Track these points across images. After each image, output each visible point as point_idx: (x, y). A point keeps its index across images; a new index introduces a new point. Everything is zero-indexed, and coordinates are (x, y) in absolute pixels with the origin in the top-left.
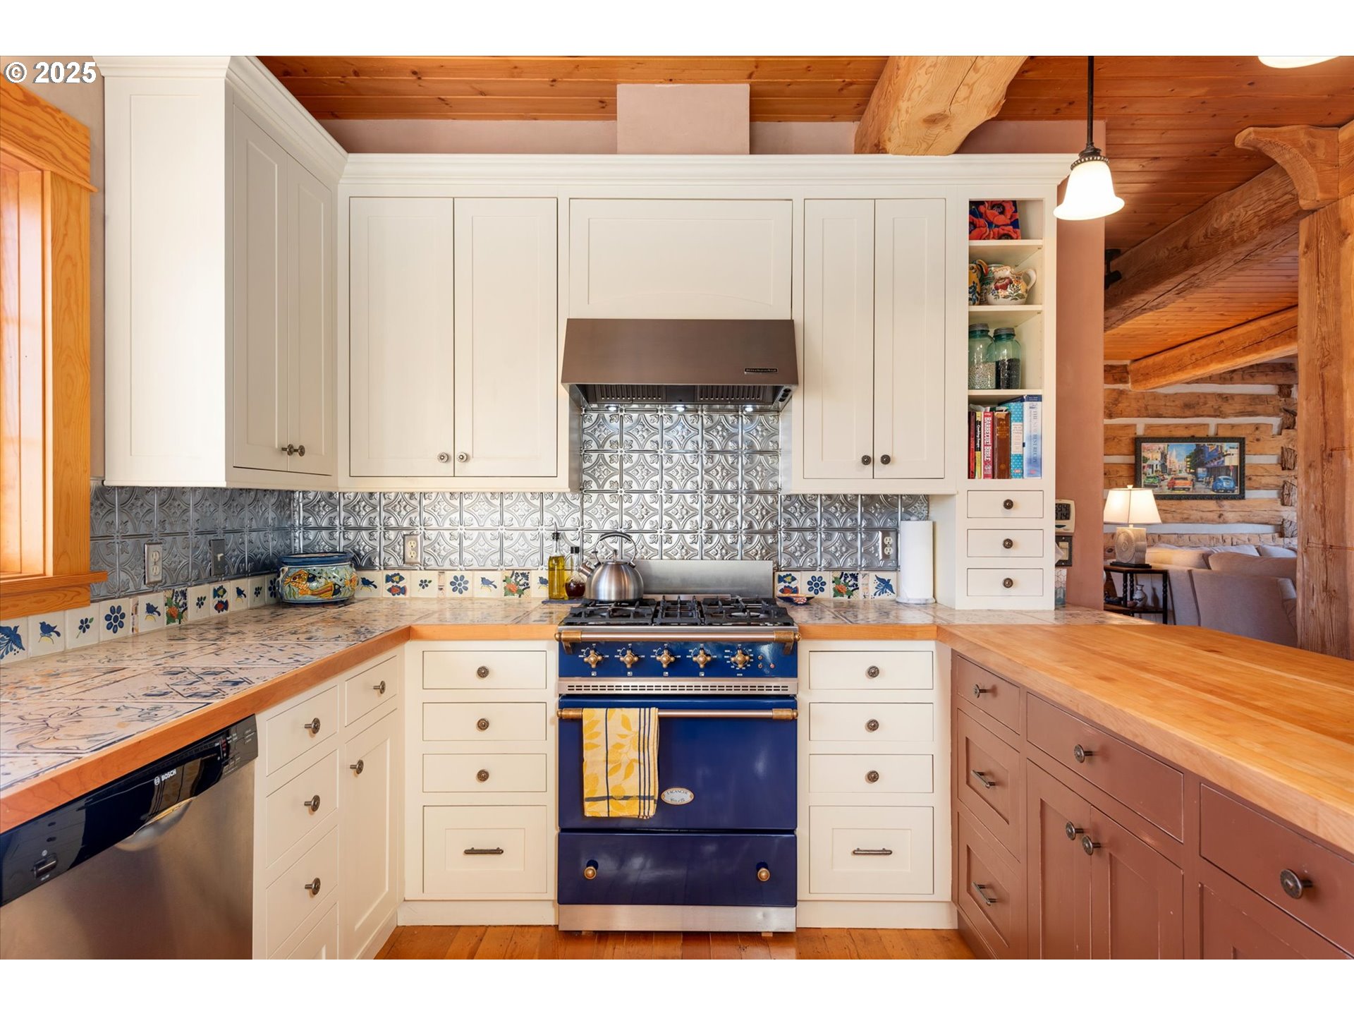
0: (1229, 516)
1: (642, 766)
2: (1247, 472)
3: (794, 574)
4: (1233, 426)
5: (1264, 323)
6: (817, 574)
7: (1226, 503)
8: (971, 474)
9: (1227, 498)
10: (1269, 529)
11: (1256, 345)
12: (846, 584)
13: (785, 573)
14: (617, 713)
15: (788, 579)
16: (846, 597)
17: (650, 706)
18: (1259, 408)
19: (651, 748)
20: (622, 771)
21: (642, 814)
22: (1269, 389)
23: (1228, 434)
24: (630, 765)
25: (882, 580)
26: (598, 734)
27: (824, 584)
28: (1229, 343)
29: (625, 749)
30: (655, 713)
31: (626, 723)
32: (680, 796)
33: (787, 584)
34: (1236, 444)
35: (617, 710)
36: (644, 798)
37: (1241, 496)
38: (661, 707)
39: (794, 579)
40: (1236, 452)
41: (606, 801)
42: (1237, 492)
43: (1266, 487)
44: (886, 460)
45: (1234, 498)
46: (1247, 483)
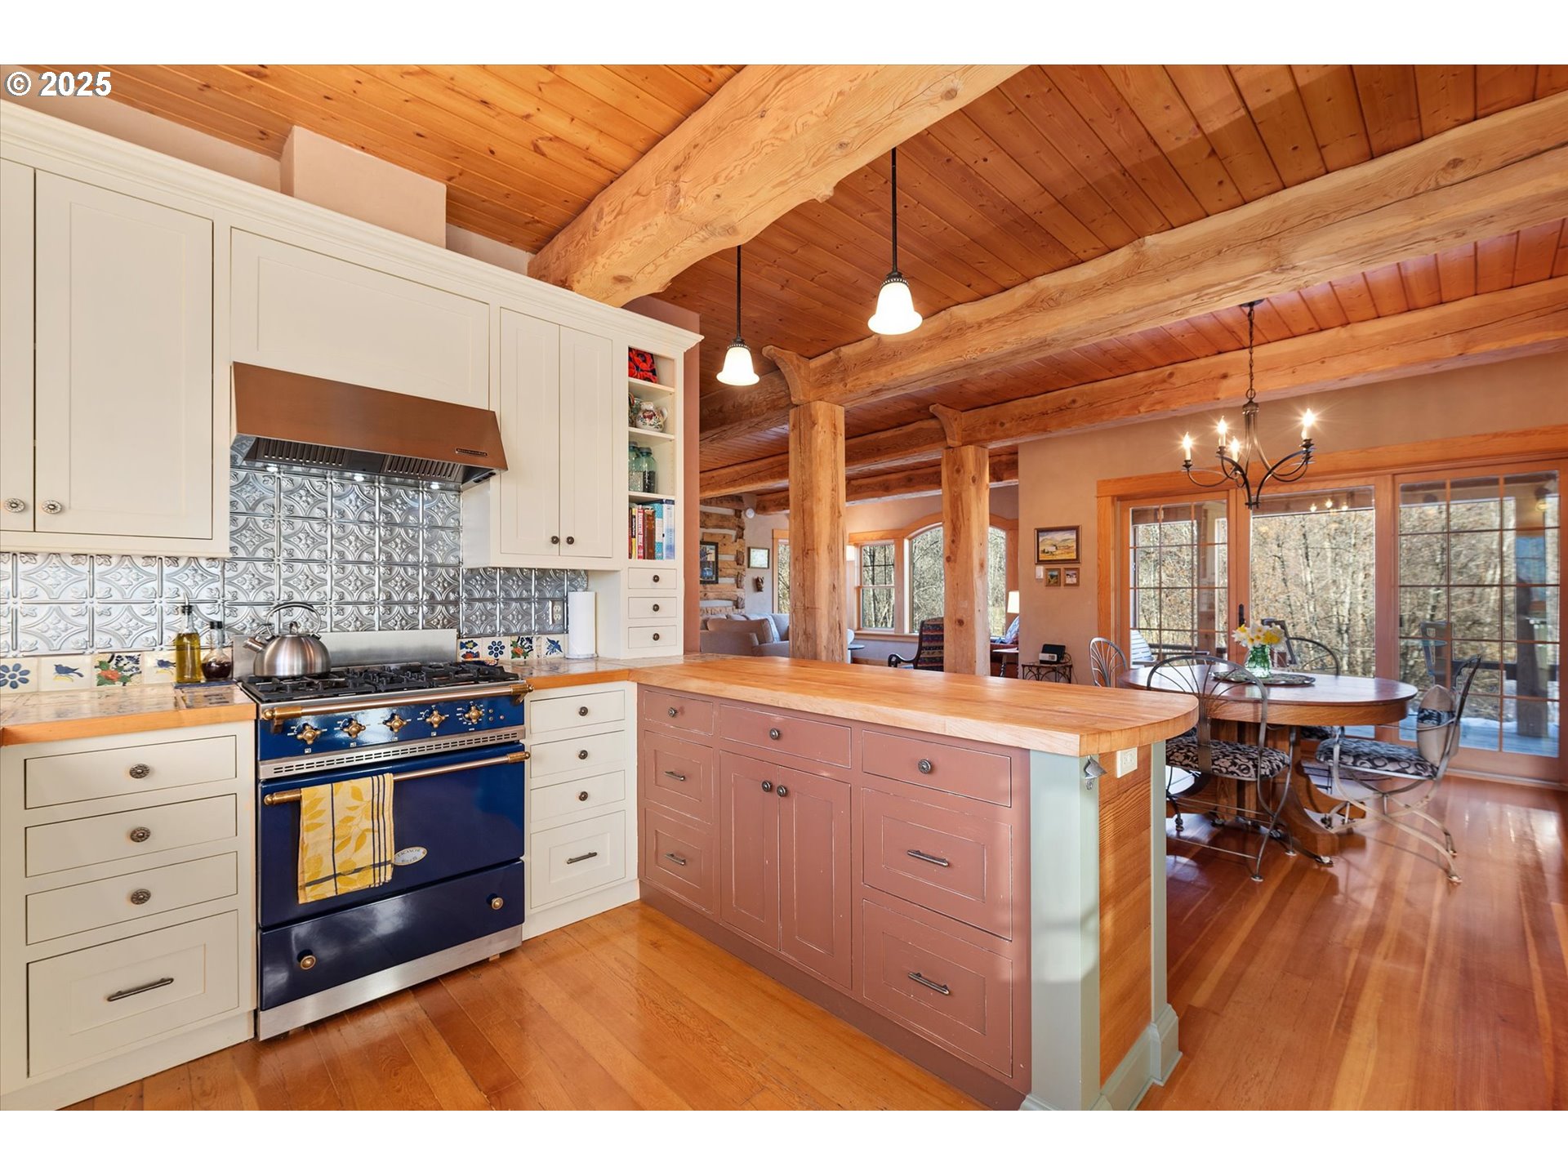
0: (710, 595)
1: (376, 834)
2: (720, 566)
3: (475, 640)
4: (712, 534)
5: (737, 468)
6: (497, 639)
7: (708, 586)
8: (630, 557)
9: (709, 583)
10: (730, 603)
11: (733, 482)
12: (523, 647)
13: (467, 640)
14: (346, 787)
15: (471, 645)
16: (522, 658)
17: (382, 772)
18: (726, 524)
19: (386, 814)
20: (352, 844)
21: (377, 881)
22: (729, 512)
23: (709, 540)
24: (362, 837)
25: (552, 642)
26: (321, 812)
27: (503, 647)
28: (717, 479)
29: (355, 821)
30: (389, 778)
31: (357, 794)
32: (415, 854)
33: (469, 650)
34: (713, 547)
35: (345, 783)
36: (380, 865)
37: (716, 582)
38: (395, 772)
39: (475, 645)
40: (713, 552)
41: (333, 880)
42: (714, 579)
43: (729, 576)
44: (570, 541)
45: (712, 583)
46: (719, 573)
